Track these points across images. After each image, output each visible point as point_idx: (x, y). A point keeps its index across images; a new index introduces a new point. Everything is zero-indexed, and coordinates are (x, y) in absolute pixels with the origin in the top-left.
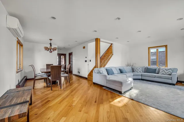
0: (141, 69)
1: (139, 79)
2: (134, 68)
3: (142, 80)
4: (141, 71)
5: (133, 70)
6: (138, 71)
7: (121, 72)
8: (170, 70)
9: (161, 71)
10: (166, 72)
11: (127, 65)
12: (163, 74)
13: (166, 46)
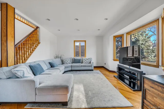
0: (69, 60)
1: (69, 71)
2: (63, 60)
3: (72, 71)
4: (70, 63)
5: (63, 62)
6: (68, 63)
7: (52, 65)
8: (89, 60)
9: (84, 61)
10: (87, 61)
11: (55, 57)
12: (86, 63)
13: (85, 41)
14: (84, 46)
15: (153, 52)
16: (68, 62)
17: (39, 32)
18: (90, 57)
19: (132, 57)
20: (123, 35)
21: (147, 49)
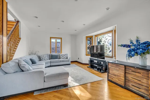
2: (40, 56)
3: (51, 66)
4: (48, 59)
5: (40, 58)
8: (66, 55)
9: (61, 57)
10: (64, 57)
11: (30, 54)
12: (63, 59)
13: (61, 38)
14: (60, 42)
15: (109, 49)
16: (45, 58)
17: (19, 26)
18: (66, 53)
19: (96, 52)
20: (93, 36)
21: (106, 47)
